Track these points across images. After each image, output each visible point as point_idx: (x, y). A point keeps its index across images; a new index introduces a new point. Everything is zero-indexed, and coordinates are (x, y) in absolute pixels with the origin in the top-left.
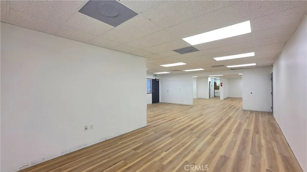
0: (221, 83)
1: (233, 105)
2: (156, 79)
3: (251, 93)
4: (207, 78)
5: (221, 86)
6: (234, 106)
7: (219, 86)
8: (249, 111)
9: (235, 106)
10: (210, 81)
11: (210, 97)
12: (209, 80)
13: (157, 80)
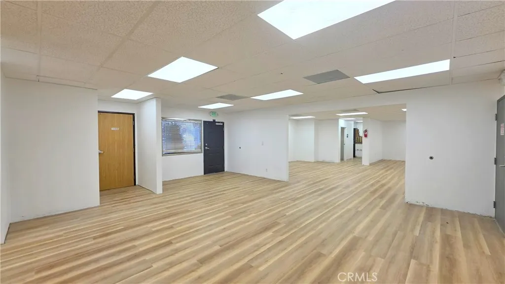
0: (366, 131)
1: (384, 182)
2: (214, 121)
3: (431, 158)
4: (337, 120)
5: (366, 136)
6: (386, 187)
7: (362, 137)
8: (422, 206)
9: (389, 185)
10: (343, 126)
11: (342, 159)
12: (342, 123)
13: (217, 124)
